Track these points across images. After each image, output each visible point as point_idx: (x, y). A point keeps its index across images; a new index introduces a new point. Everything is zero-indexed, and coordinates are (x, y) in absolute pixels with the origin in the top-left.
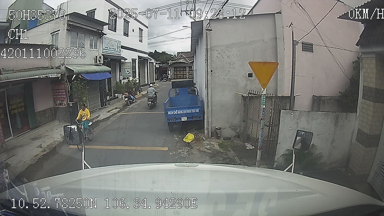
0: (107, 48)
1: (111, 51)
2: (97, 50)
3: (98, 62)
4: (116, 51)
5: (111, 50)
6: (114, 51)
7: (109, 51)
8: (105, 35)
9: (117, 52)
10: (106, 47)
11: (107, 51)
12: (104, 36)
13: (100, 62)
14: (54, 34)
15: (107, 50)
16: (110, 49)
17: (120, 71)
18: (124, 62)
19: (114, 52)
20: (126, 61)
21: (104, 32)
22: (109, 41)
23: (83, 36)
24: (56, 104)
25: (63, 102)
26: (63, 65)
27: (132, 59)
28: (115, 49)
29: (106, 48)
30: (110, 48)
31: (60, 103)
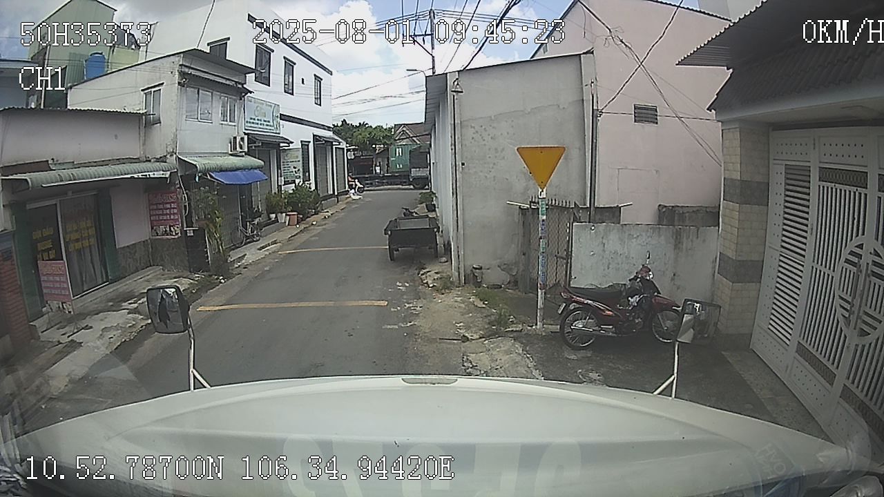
0: (254, 119)
1: (261, 127)
2: (233, 124)
3: (238, 149)
4: (270, 126)
5: (261, 124)
6: (267, 125)
7: (256, 126)
8: (251, 92)
9: (273, 128)
10: (251, 119)
11: (252, 125)
12: (249, 94)
13: (241, 148)
14: (152, 92)
15: (253, 123)
16: (259, 122)
17: (279, 167)
18: (286, 148)
19: (267, 127)
20: (292, 146)
21: (247, 88)
22: (257, 105)
23: (208, 95)
24: (157, 233)
25: (172, 228)
26: (171, 155)
27: (301, 141)
28: (269, 122)
29: (252, 121)
30: (258, 120)
31: (166, 231)
